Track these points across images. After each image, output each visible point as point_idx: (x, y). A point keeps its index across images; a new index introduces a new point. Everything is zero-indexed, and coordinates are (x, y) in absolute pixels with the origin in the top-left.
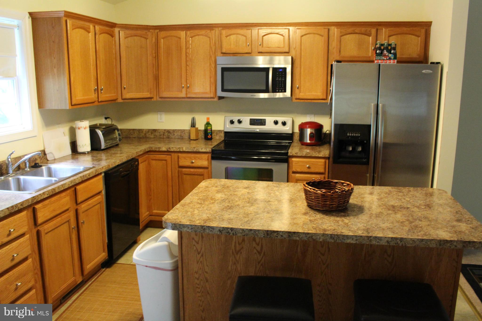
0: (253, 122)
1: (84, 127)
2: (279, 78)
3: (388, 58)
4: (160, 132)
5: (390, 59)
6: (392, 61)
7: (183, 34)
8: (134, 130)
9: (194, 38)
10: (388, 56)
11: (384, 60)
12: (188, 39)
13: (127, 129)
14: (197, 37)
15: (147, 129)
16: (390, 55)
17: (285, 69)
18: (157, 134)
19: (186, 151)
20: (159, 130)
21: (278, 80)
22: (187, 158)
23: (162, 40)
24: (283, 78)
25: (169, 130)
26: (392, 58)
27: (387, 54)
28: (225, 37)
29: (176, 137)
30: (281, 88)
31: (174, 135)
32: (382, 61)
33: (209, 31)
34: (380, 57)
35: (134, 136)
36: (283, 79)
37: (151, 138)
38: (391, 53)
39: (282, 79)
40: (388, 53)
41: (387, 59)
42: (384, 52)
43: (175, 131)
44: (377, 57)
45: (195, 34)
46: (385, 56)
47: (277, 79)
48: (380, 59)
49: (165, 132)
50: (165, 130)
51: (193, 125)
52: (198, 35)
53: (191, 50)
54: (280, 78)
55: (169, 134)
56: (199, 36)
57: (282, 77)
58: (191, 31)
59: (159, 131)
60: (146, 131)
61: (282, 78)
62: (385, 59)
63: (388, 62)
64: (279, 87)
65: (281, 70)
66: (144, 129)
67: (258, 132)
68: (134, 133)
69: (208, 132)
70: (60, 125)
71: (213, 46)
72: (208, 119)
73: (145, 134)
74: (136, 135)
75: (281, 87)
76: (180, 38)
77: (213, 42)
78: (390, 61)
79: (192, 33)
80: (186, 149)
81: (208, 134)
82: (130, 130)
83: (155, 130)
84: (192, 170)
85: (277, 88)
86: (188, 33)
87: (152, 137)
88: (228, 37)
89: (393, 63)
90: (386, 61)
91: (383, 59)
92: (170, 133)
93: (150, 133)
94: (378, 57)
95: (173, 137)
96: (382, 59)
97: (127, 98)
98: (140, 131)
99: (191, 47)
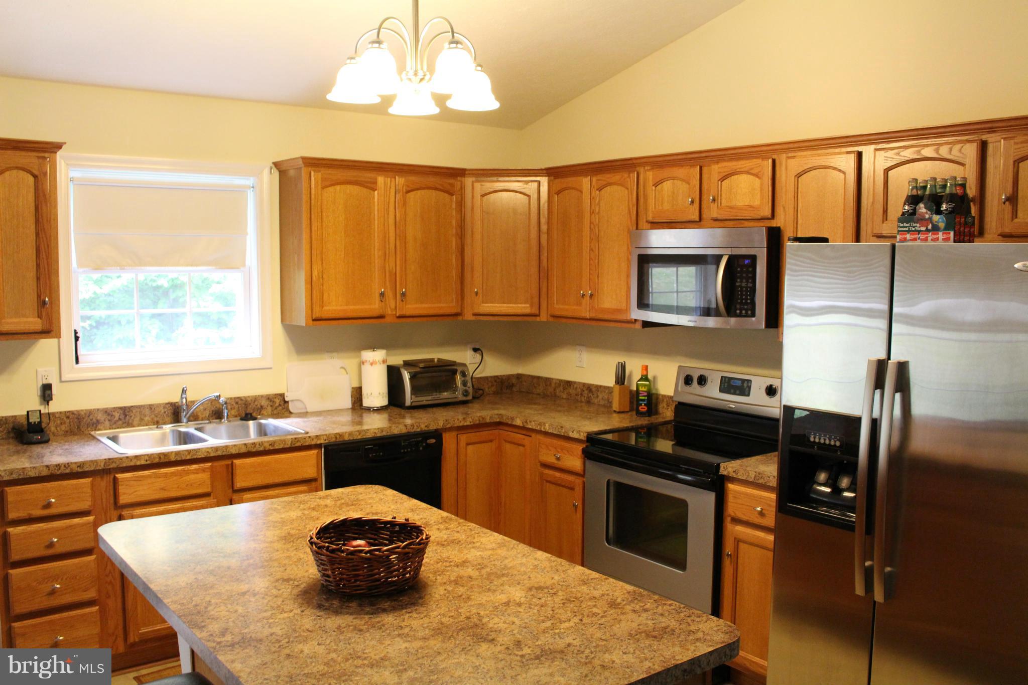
0: (728, 385)
1: (371, 361)
2: (741, 282)
3: (930, 227)
4: (576, 388)
5: (935, 229)
6: (941, 235)
7: (586, 182)
8: (539, 378)
9: (603, 191)
10: (930, 219)
11: (919, 232)
12: (593, 194)
13: (529, 375)
14: (608, 187)
15: (558, 379)
16: (936, 218)
17: (753, 258)
18: (572, 391)
19: (549, 431)
20: (575, 382)
21: (740, 286)
22: (550, 448)
23: (556, 196)
24: (750, 281)
25: (591, 384)
26: (942, 225)
27: (927, 216)
28: (653, 185)
29: (601, 401)
30: (746, 307)
31: (598, 396)
32: (913, 237)
33: (626, 175)
34: (908, 225)
35: (538, 391)
36: (750, 285)
37: (563, 398)
38: (939, 212)
39: (747, 285)
40: (929, 212)
41: (927, 230)
42: (920, 208)
43: (600, 390)
44: (902, 225)
45: (605, 183)
46: (922, 220)
47: (738, 284)
48: (908, 231)
49: (585, 389)
50: (584, 384)
51: (621, 378)
52: (610, 184)
53: (597, 216)
54: (744, 281)
55: (589, 395)
56: (612, 186)
57: (747, 279)
58: (599, 177)
59: (575, 386)
60: (556, 384)
61: (747, 282)
62: (923, 229)
63: (930, 238)
64: (741, 303)
65: (746, 262)
66: (552, 379)
67: (734, 410)
68: (539, 385)
69: (641, 398)
70: (335, 354)
71: (633, 207)
72: (646, 368)
73: (555, 390)
74: (540, 390)
75: (746, 303)
76: (581, 192)
77: (632, 198)
78: (935, 237)
79: (599, 180)
80: (550, 429)
81: (641, 402)
82: (533, 377)
83: (569, 384)
84: (558, 474)
85: (738, 306)
86: (594, 179)
87: (565, 396)
88: (659, 187)
89: (943, 239)
90: (925, 236)
91: (917, 228)
92: (592, 392)
93: (561, 388)
94: (905, 224)
95: (596, 401)
96: (915, 230)
97: (481, 313)
98: (548, 381)
99: (597, 211)
